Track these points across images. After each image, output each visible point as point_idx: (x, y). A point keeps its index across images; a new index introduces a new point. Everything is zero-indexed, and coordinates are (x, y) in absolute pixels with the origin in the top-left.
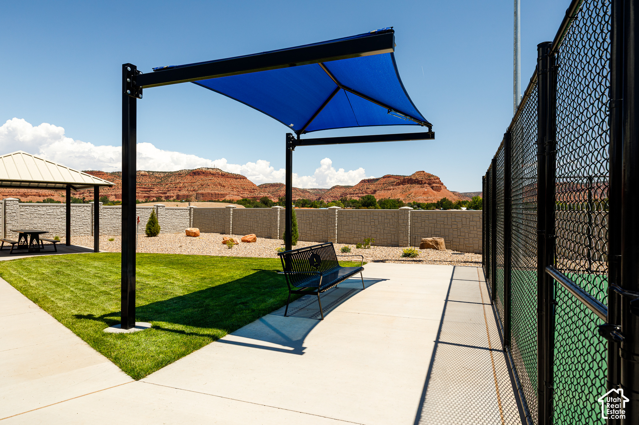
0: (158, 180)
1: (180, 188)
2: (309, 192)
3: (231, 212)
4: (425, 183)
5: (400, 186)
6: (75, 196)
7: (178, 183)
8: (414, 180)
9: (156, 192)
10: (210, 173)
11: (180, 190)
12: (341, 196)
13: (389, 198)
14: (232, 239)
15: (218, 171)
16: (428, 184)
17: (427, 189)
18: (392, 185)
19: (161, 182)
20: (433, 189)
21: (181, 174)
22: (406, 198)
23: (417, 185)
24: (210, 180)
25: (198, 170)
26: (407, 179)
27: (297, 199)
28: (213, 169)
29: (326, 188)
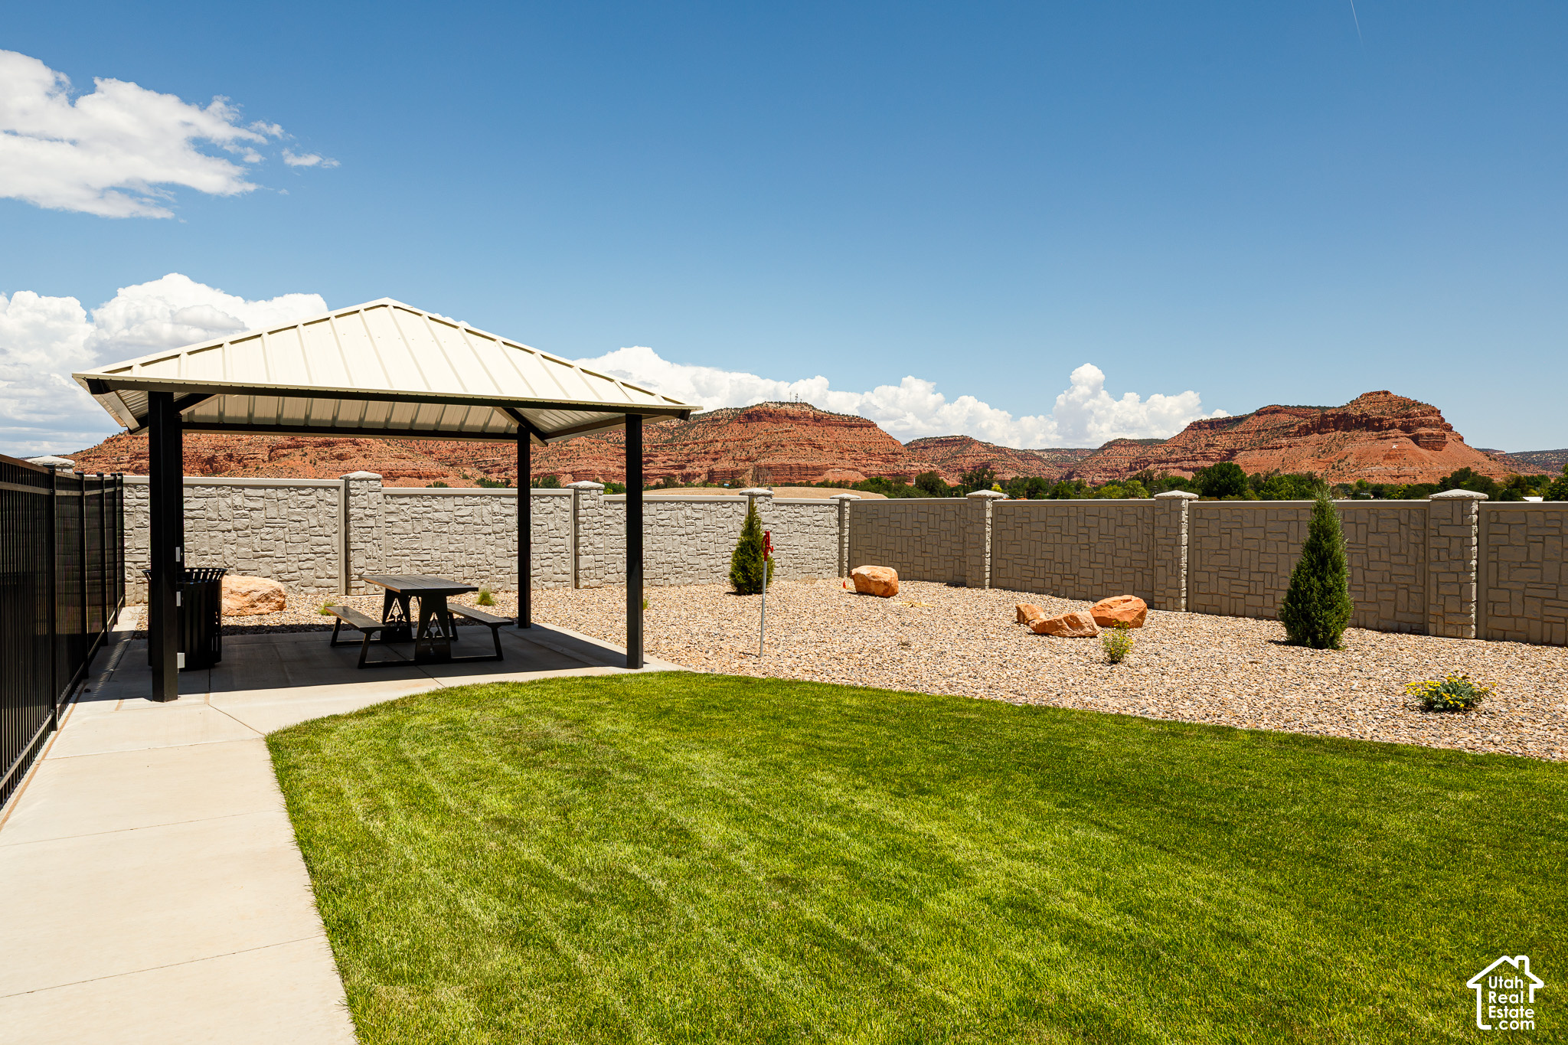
0: (666, 437)
1: (716, 453)
2: (1040, 458)
3: (989, 514)
4: (1392, 426)
5: (1309, 438)
6: (489, 477)
7: (711, 442)
8: (1356, 418)
9: (662, 465)
10: (787, 414)
11: (717, 459)
12: (1131, 469)
13: (1277, 471)
14: (1074, 618)
15: (806, 409)
16: (1401, 428)
17: (1398, 442)
18: (1286, 435)
19: (672, 439)
20: (1417, 443)
21: (718, 420)
22: (1331, 471)
23: (1365, 433)
24: (786, 431)
25: (757, 409)
26: (1332, 416)
27: (1008, 477)
28: (793, 404)
29: (1083, 447)
